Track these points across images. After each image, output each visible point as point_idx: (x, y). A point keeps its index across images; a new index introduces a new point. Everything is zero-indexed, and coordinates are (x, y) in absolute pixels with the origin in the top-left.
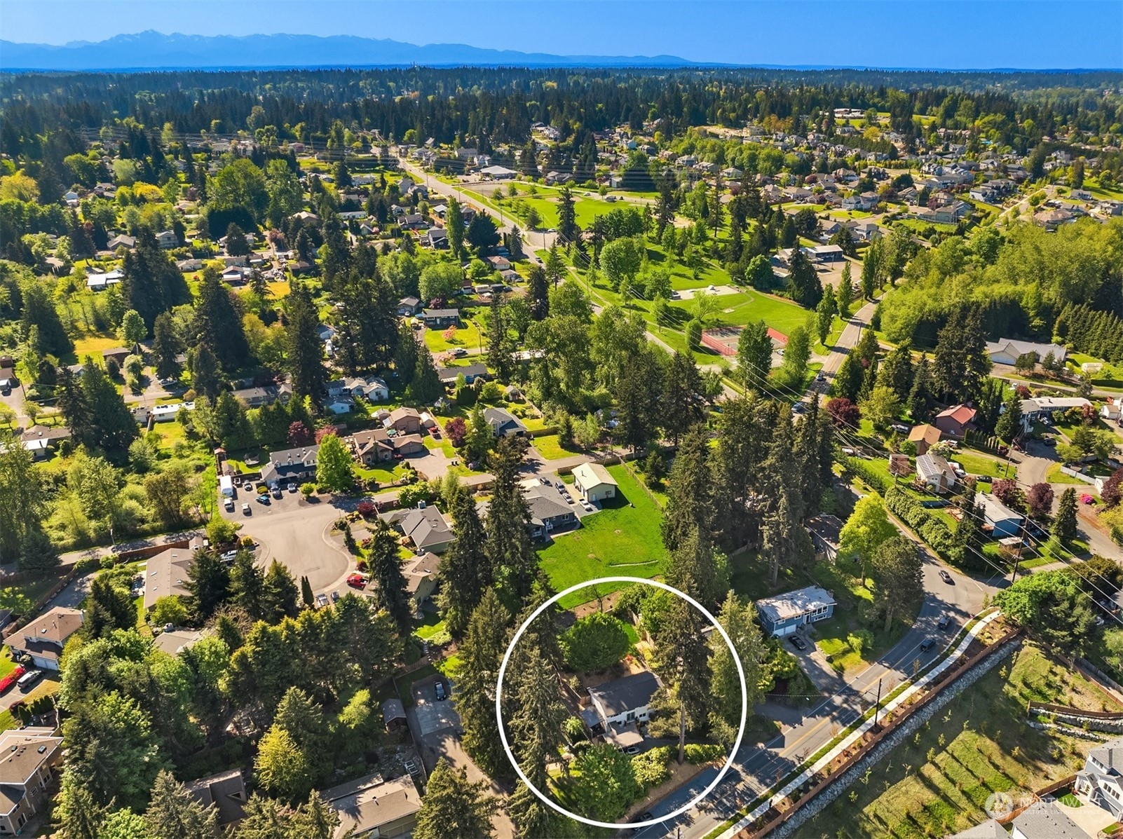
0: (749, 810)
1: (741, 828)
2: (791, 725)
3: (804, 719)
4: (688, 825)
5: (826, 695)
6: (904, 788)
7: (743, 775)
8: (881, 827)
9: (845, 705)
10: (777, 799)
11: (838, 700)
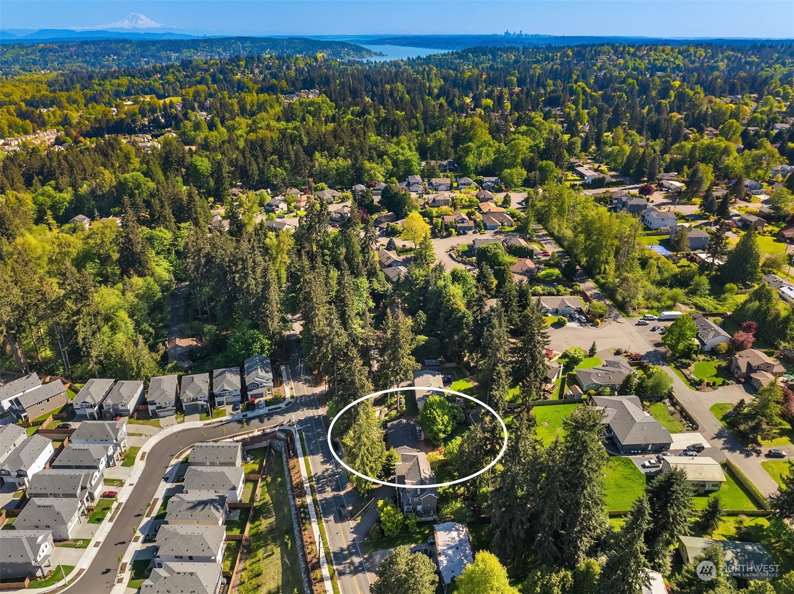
0: (311, 486)
1: (303, 479)
2: (354, 527)
3: (355, 536)
4: (322, 462)
5: (366, 556)
6: (276, 577)
7: (336, 493)
8: (265, 555)
9: (349, 561)
10: (309, 499)
11: (357, 560)
